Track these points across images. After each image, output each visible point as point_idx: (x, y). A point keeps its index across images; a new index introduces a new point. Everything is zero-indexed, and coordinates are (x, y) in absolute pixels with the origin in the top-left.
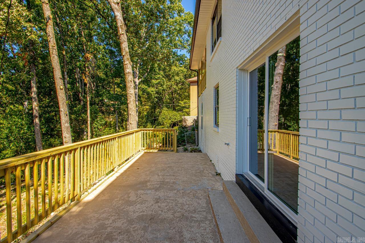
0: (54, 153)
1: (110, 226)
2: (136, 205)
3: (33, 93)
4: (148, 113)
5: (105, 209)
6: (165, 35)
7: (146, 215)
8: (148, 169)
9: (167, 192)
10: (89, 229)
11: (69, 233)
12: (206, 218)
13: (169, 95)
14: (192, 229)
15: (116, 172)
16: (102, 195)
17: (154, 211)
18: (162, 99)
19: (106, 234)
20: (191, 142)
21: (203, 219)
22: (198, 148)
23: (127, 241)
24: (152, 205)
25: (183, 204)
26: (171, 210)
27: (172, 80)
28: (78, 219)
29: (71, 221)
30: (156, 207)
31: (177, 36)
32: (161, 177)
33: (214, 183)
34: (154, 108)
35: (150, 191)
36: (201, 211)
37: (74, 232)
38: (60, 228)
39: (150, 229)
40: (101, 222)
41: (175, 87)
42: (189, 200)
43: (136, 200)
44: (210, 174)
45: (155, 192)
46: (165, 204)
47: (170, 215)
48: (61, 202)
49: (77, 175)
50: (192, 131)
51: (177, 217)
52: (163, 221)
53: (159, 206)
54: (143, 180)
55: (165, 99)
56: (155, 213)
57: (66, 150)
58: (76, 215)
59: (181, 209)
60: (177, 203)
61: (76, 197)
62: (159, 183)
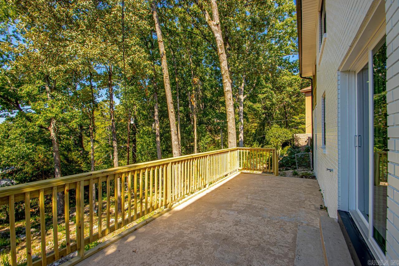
0: (149, 166)
1: (187, 236)
2: (215, 223)
3: (156, 117)
4: (256, 131)
5: (188, 220)
6: (273, 42)
7: (221, 234)
8: (238, 190)
9: (250, 217)
10: (170, 234)
11: (156, 233)
12: (286, 255)
13: (280, 109)
14: (264, 262)
15: (208, 189)
16: (189, 208)
17: (229, 233)
18: (272, 114)
19: (182, 241)
20: (304, 166)
21: (281, 255)
22: (311, 173)
23: (196, 253)
24: (230, 227)
25: (263, 233)
26: (248, 236)
27: (284, 92)
28: (166, 223)
29: (160, 224)
30: (234, 229)
31: (289, 40)
32: (249, 200)
33: (313, 218)
34: (262, 125)
35: (232, 213)
36: (283, 246)
37: (159, 233)
38: (151, 227)
39: (220, 248)
40: (182, 230)
41: (287, 99)
42: (273, 230)
43: (217, 218)
44: (312, 206)
45: (238, 214)
46: (243, 229)
47: (245, 241)
48: (155, 207)
49: (169, 186)
50: (305, 152)
51: (252, 245)
52: (235, 244)
53: (236, 229)
54: (229, 200)
55: (275, 114)
56: (231, 235)
57: (159, 164)
58: (165, 220)
59: (259, 238)
60: (257, 231)
61: (168, 205)
62: (245, 206)
